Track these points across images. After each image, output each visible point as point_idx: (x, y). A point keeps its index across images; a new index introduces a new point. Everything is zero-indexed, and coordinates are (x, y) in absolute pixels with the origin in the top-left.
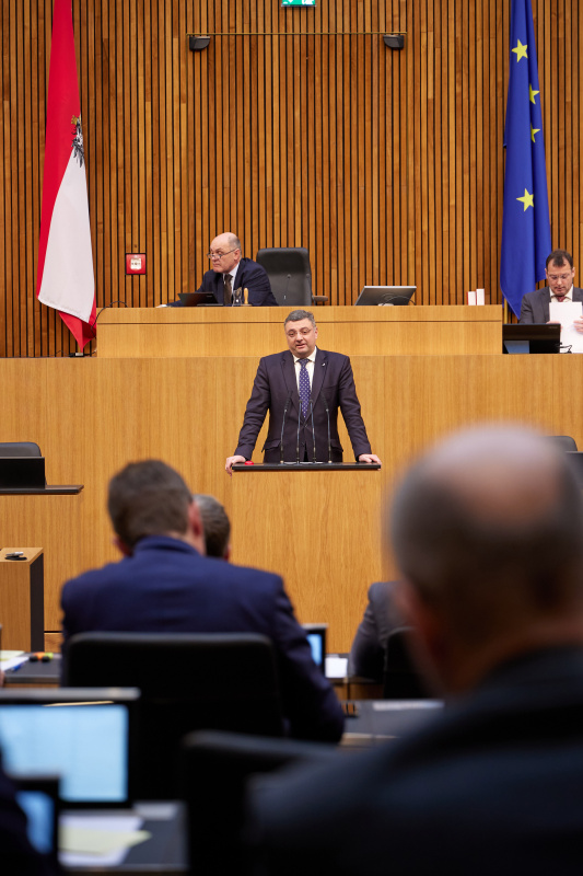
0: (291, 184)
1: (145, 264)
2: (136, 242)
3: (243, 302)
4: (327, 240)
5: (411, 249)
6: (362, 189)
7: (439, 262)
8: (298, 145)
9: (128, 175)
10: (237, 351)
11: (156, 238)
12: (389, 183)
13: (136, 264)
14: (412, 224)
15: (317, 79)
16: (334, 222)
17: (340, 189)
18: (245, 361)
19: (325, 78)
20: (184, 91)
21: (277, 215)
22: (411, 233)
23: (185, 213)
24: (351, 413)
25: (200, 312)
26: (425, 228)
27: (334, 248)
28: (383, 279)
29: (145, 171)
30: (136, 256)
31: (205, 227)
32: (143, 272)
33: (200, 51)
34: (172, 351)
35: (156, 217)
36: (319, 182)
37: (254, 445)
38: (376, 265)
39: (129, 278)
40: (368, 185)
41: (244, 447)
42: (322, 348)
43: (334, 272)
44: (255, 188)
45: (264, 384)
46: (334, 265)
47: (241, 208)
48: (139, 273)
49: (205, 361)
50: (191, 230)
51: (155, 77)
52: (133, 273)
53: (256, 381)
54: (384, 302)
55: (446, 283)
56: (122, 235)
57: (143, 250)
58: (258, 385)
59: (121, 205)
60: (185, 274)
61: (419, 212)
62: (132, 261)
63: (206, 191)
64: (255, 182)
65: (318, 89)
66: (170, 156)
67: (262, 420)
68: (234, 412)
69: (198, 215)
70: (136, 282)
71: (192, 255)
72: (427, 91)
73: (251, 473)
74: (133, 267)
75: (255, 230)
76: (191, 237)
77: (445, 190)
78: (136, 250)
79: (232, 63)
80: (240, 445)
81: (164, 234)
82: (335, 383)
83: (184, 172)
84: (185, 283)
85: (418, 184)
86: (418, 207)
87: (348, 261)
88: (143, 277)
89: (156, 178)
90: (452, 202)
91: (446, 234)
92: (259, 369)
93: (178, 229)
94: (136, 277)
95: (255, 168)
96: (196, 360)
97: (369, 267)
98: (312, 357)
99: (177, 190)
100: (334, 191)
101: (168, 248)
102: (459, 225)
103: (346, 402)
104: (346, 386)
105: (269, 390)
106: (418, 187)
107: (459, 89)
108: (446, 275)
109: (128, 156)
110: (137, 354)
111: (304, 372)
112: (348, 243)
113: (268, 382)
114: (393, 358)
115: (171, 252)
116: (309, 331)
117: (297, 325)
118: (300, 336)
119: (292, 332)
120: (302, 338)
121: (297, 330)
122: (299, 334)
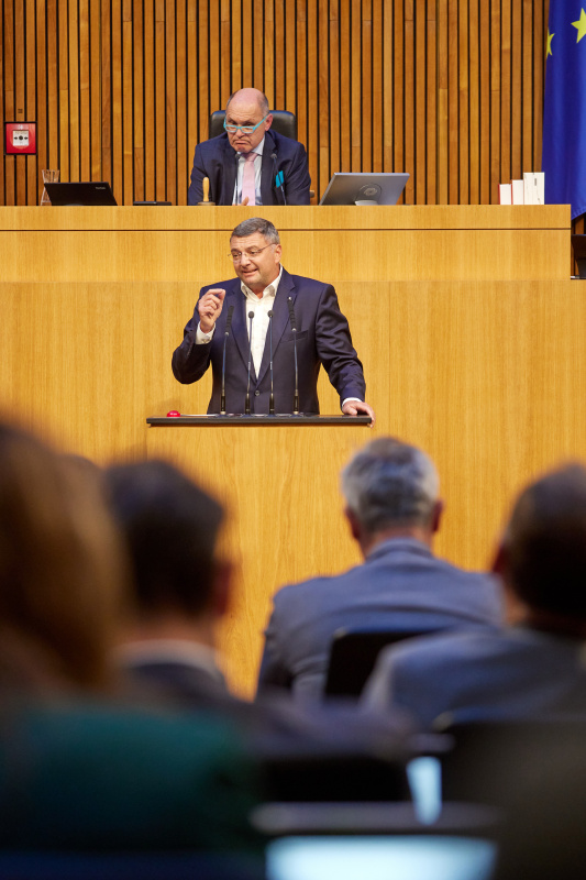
0: (258, 16)
1: (35, 139)
2: (21, 105)
4: (313, 103)
5: (443, 117)
6: (367, 24)
7: (485, 138)
10: (167, 273)
11: (52, 99)
12: (409, 16)
13: (20, 139)
14: (443, 79)
16: (324, 75)
17: (334, 24)
21: (236, 65)
22: (442, 92)
23: (95, 61)
26: (464, 85)
27: (324, 116)
28: (398, 164)
30: (21, 127)
31: (128, 82)
32: (33, 150)
34: (67, 272)
35: (52, 66)
36: (301, 14)
38: (388, 143)
39: (10, 159)
40: (377, 19)
42: (291, 272)
43: (324, 152)
44: (203, 23)
46: (324, 141)
47: (181, 53)
48: (25, 152)
50: (106, 87)
52: (16, 152)
57: (31, 117)
60: (96, 155)
61: (454, 60)
62: (15, 134)
63: (127, 26)
64: (203, 14)
69: (117, 63)
70: (21, 167)
71: (107, 125)
74: (16, 143)
75: (203, 87)
76: (106, 97)
77: (495, 26)
78: (21, 117)
81: (64, 93)
84: (96, 169)
85: (454, 18)
86: (454, 52)
87: (345, 135)
88: (32, 158)
89: (51, 7)
90: (506, 46)
91: (495, 94)
93: (85, 86)
94: (21, 158)
97: (377, 146)
99: (84, 25)
100: (324, 27)
101: (71, 113)
102: (517, 81)
106: (453, 22)
108: (495, 157)
110: (15, 277)
112: (345, 107)
114: (402, 285)
115: (75, 120)
116: (260, 251)
117: (242, 243)
118: (245, 260)
119: (236, 253)
120: (249, 262)
121: (241, 249)
122: (243, 256)
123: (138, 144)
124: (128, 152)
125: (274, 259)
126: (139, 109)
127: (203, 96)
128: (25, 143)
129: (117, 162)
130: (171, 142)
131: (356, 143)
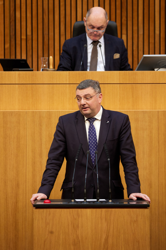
3: (49, 68)
4: (118, 12)
18: (49, 114)
24: (127, 160)
25: (15, 75)
37: (53, 185)
38: (157, 32)
41: (46, 187)
45: (62, 138)
46: (124, 31)
49: (18, 114)
53: (56, 135)
54: (159, 68)
58: (57, 138)
67: (60, 166)
68: (41, 155)
73: (48, 210)
76: (12, 9)
80: (43, 185)
82: (116, 137)
84: (7, 45)
92: (58, 126)
96: (11, 113)
98: (99, 116)
103: (124, 152)
104: (125, 139)
105: (65, 142)
111: (92, 128)
112: (135, 14)
113: (64, 135)
116: (91, 97)
117: (82, 93)
118: (83, 101)
119: (79, 98)
120: (85, 103)
121: (81, 96)
122: (82, 100)
123: (29, 33)
124: (24, 37)
125: (98, 101)
126: (29, 15)
127: (62, 8)
129: (18, 42)
130: (46, 32)
131: (141, 32)
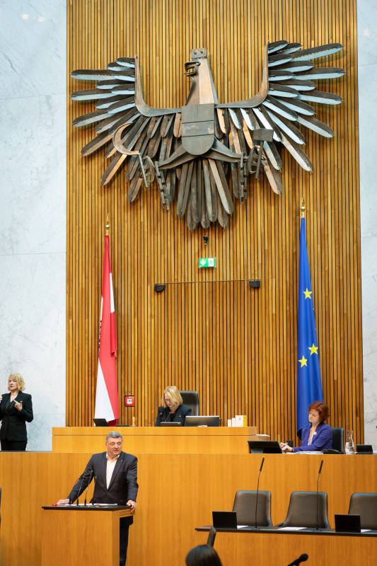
0: (204, 359)
1: (134, 401)
2: (130, 390)
4: (222, 388)
8: (208, 339)
9: (126, 356)
11: (139, 388)
12: (253, 358)
13: (129, 402)
14: (265, 380)
15: (218, 305)
17: (229, 361)
19: (221, 304)
20: (153, 313)
21: (197, 376)
23: (153, 375)
26: (272, 381)
27: (226, 393)
28: (250, 409)
29: (135, 354)
30: (130, 397)
32: (133, 405)
33: (161, 292)
35: (139, 377)
36: (218, 358)
38: (247, 402)
39: (126, 408)
40: (243, 360)
43: (226, 405)
44: (187, 362)
46: (226, 402)
48: (131, 406)
50: (156, 384)
51: (139, 306)
52: (128, 406)
55: (282, 411)
56: (123, 386)
57: (133, 394)
59: (123, 371)
61: (268, 373)
62: (128, 400)
63: (163, 363)
64: (187, 359)
65: (218, 310)
66: (146, 346)
69: (160, 376)
70: (130, 411)
71: (156, 397)
72: (272, 309)
75: (187, 383)
76: (156, 387)
77: (282, 361)
78: (130, 394)
79: (176, 298)
81: (143, 386)
83: (153, 354)
84: (153, 411)
85: (268, 358)
86: (268, 371)
87: (233, 399)
88: (133, 408)
89: (140, 357)
90: (285, 368)
93: (150, 383)
94: (130, 408)
95: (187, 351)
97: (243, 403)
100: (225, 363)
101: (145, 393)
102: (289, 380)
106: (268, 360)
107: (288, 308)
108: (282, 407)
109: (126, 346)
112: (233, 391)
115: (146, 395)
128: (131, 403)
131: (236, 402)
